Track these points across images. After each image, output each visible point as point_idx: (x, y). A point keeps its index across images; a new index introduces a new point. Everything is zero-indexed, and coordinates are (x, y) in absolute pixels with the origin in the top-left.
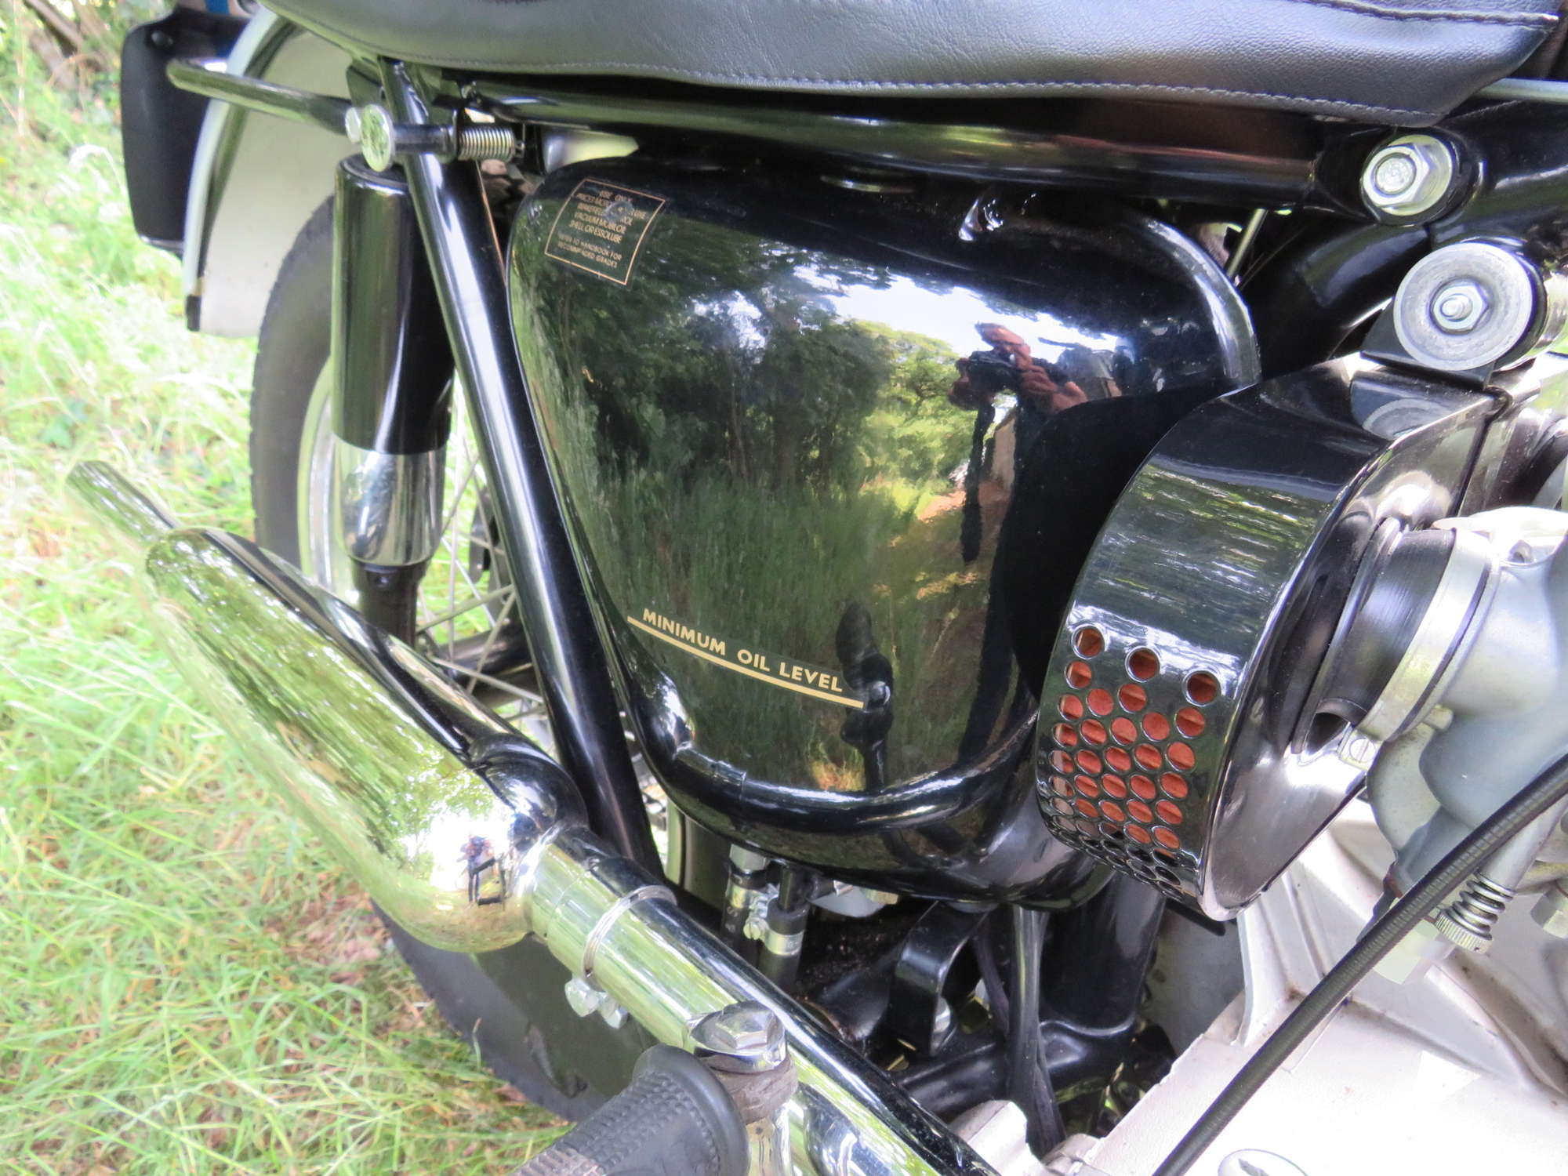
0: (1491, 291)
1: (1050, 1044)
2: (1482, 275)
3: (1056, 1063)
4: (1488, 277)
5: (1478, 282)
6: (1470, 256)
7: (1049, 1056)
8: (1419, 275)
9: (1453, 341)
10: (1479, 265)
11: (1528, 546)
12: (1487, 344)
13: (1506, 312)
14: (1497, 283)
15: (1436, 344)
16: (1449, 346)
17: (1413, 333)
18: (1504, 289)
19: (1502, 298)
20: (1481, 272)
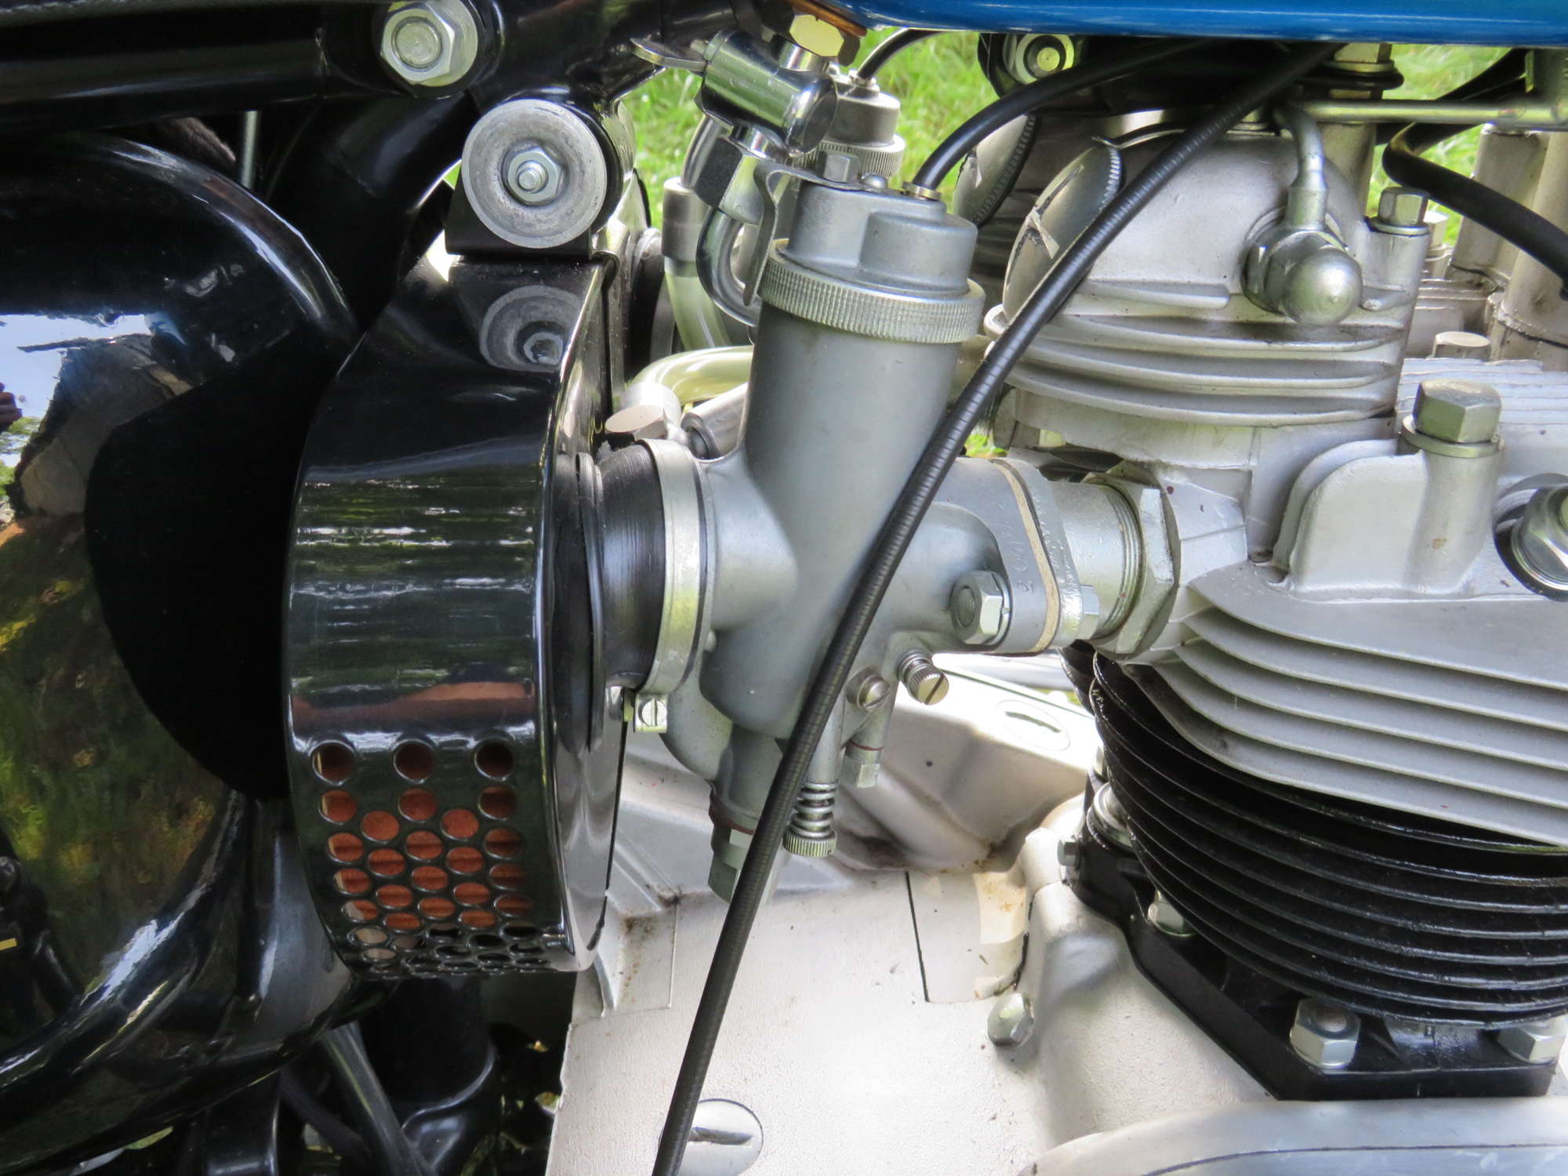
0: (559, 150)
1: (422, 1144)
2: (543, 134)
3: (438, 1159)
4: (550, 136)
5: (542, 143)
6: (524, 116)
7: (429, 1156)
8: (478, 146)
9: (541, 214)
10: (536, 124)
11: (697, 417)
12: (577, 211)
13: (583, 172)
14: (563, 141)
15: (525, 221)
16: (539, 221)
17: (496, 214)
18: (572, 147)
19: (574, 158)
20: (542, 131)
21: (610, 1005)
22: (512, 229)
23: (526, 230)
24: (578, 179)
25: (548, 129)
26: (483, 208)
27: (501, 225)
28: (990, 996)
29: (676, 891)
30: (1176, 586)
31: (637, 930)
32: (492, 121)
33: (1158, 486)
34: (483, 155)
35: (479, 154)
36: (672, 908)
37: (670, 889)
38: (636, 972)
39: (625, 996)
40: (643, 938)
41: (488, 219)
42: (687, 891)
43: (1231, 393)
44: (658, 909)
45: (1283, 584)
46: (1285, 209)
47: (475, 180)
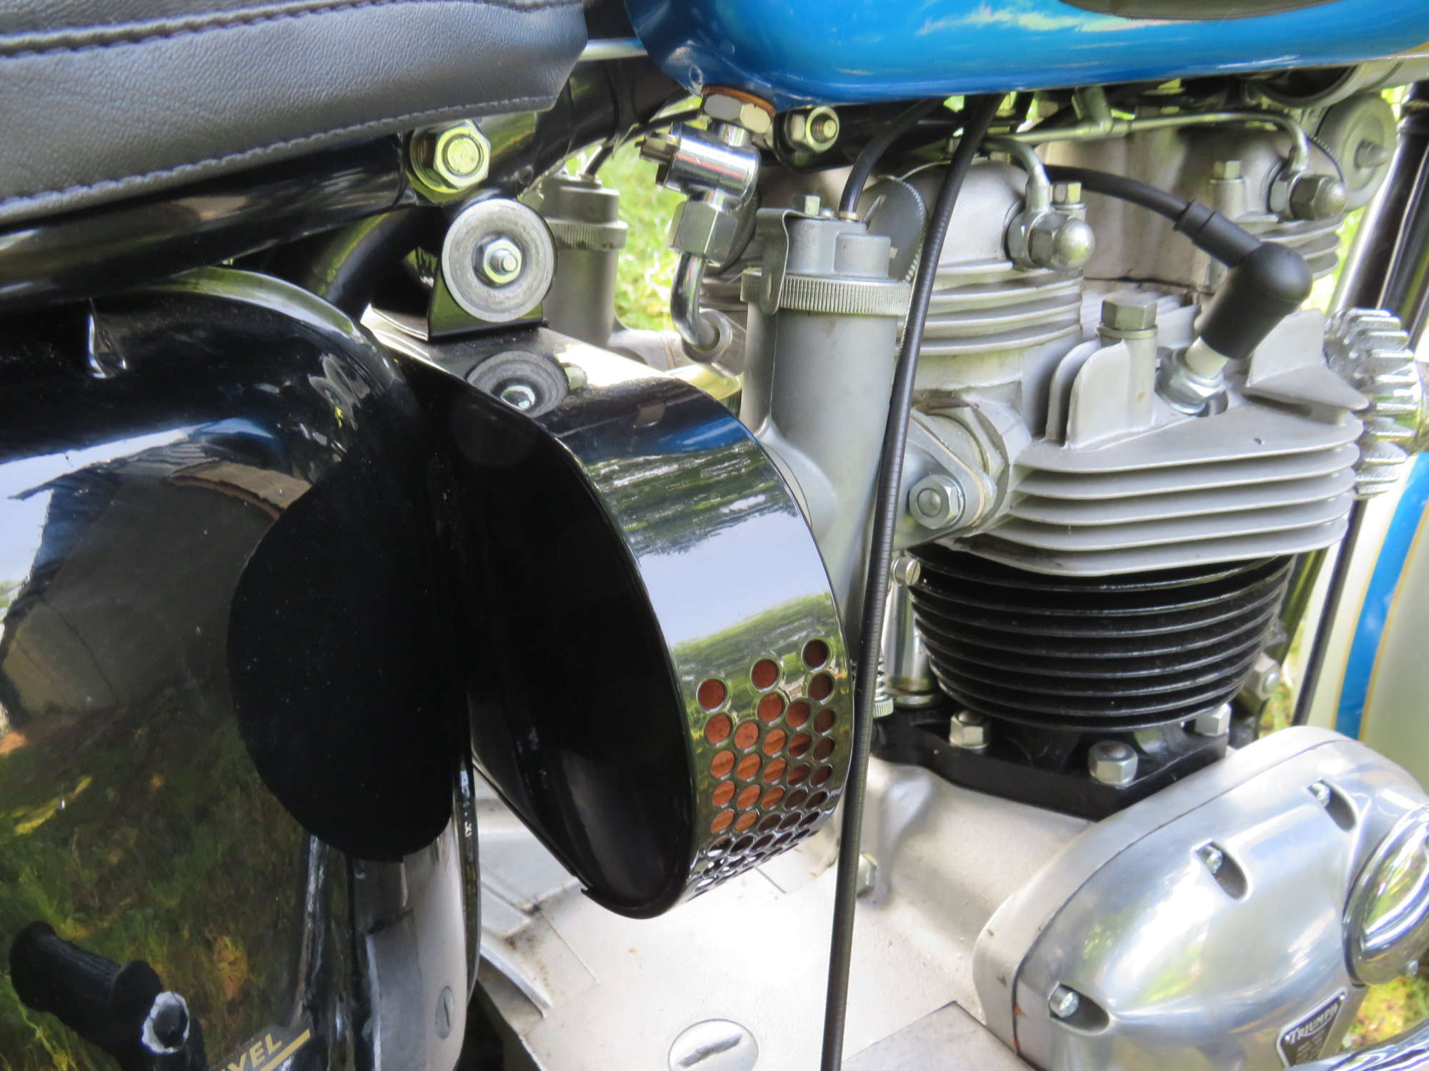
2: (506, 226)
5: (508, 235)
6: (491, 213)
9: (510, 292)
13: (536, 254)
15: (497, 300)
16: (508, 298)
17: (474, 298)
18: (529, 234)
19: (530, 242)
20: (505, 224)
21: (545, 1005)
22: (487, 308)
23: (499, 307)
24: (534, 260)
25: (510, 221)
26: (463, 295)
27: (477, 306)
28: (825, 870)
29: (534, 901)
30: (1007, 465)
31: (519, 944)
32: (465, 221)
33: (967, 405)
34: (461, 250)
35: (458, 250)
36: (537, 915)
37: (528, 901)
38: (546, 973)
39: (552, 993)
40: (532, 947)
41: (466, 303)
42: (542, 897)
43: (1007, 329)
44: (527, 921)
45: (1066, 446)
46: (1023, 204)
47: (456, 271)
